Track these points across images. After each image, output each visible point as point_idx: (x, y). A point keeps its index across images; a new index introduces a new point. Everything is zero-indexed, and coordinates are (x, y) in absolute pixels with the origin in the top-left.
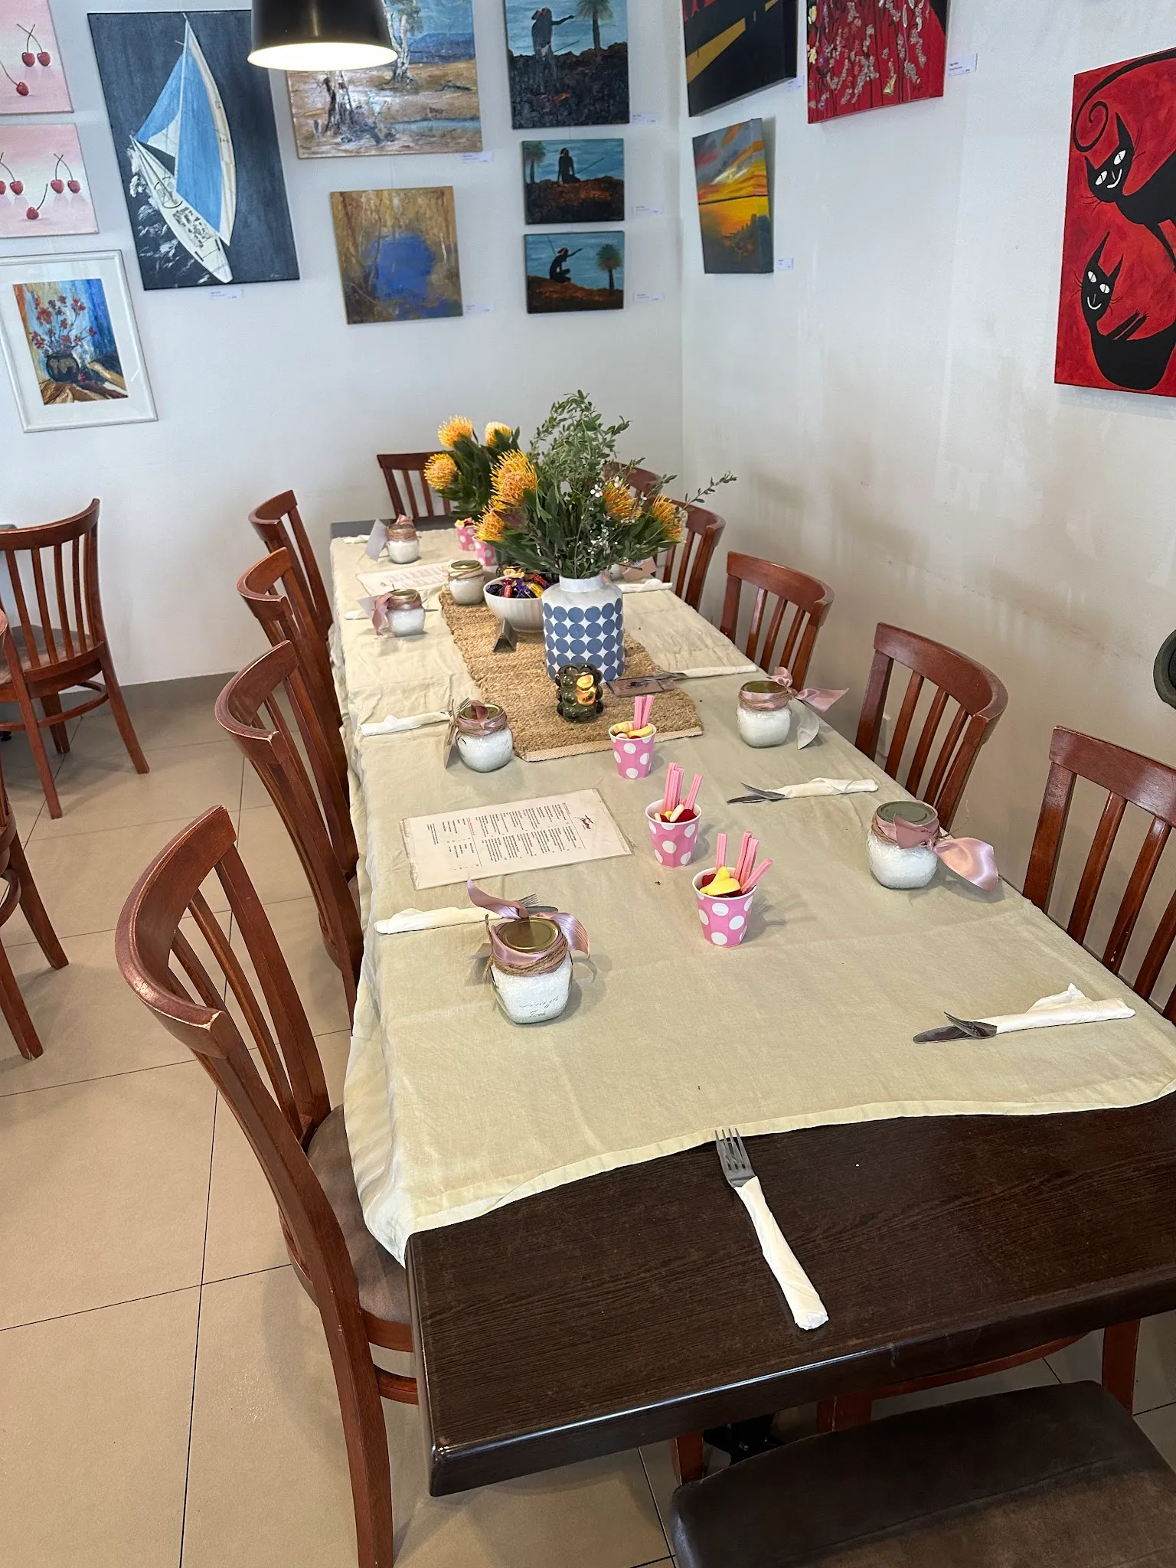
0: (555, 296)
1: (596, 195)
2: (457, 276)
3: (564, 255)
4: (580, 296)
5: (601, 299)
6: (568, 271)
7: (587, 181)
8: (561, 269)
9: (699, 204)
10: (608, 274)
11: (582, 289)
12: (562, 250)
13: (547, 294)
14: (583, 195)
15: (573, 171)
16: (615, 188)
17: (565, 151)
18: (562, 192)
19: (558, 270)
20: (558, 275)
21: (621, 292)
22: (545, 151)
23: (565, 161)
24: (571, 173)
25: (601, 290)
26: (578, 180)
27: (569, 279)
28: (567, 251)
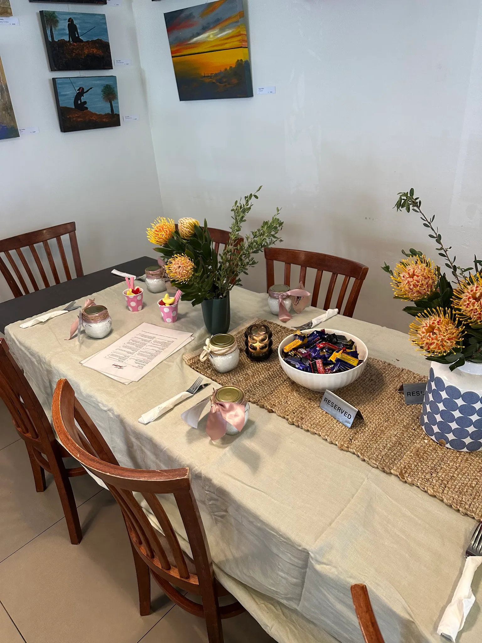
0: (79, 120)
1: (95, 52)
2: (11, 108)
3: (81, 92)
4: (94, 119)
5: (107, 121)
6: (85, 103)
7: (88, 42)
8: (81, 101)
9: (172, 57)
10: (110, 103)
11: (96, 114)
12: (80, 88)
13: (74, 119)
14: (86, 52)
15: (78, 34)
16: (105, 47)
17: (70, 20)
18: (73, 49)
19: (79, 102)
20: (80, 106)
21: (118, 115)
22: (58, 19)
23: (72, 27)
24: (77, 36)
25: (106, 115)
26: (82, 41)
27: (87, 108)
28: (83, 89)
